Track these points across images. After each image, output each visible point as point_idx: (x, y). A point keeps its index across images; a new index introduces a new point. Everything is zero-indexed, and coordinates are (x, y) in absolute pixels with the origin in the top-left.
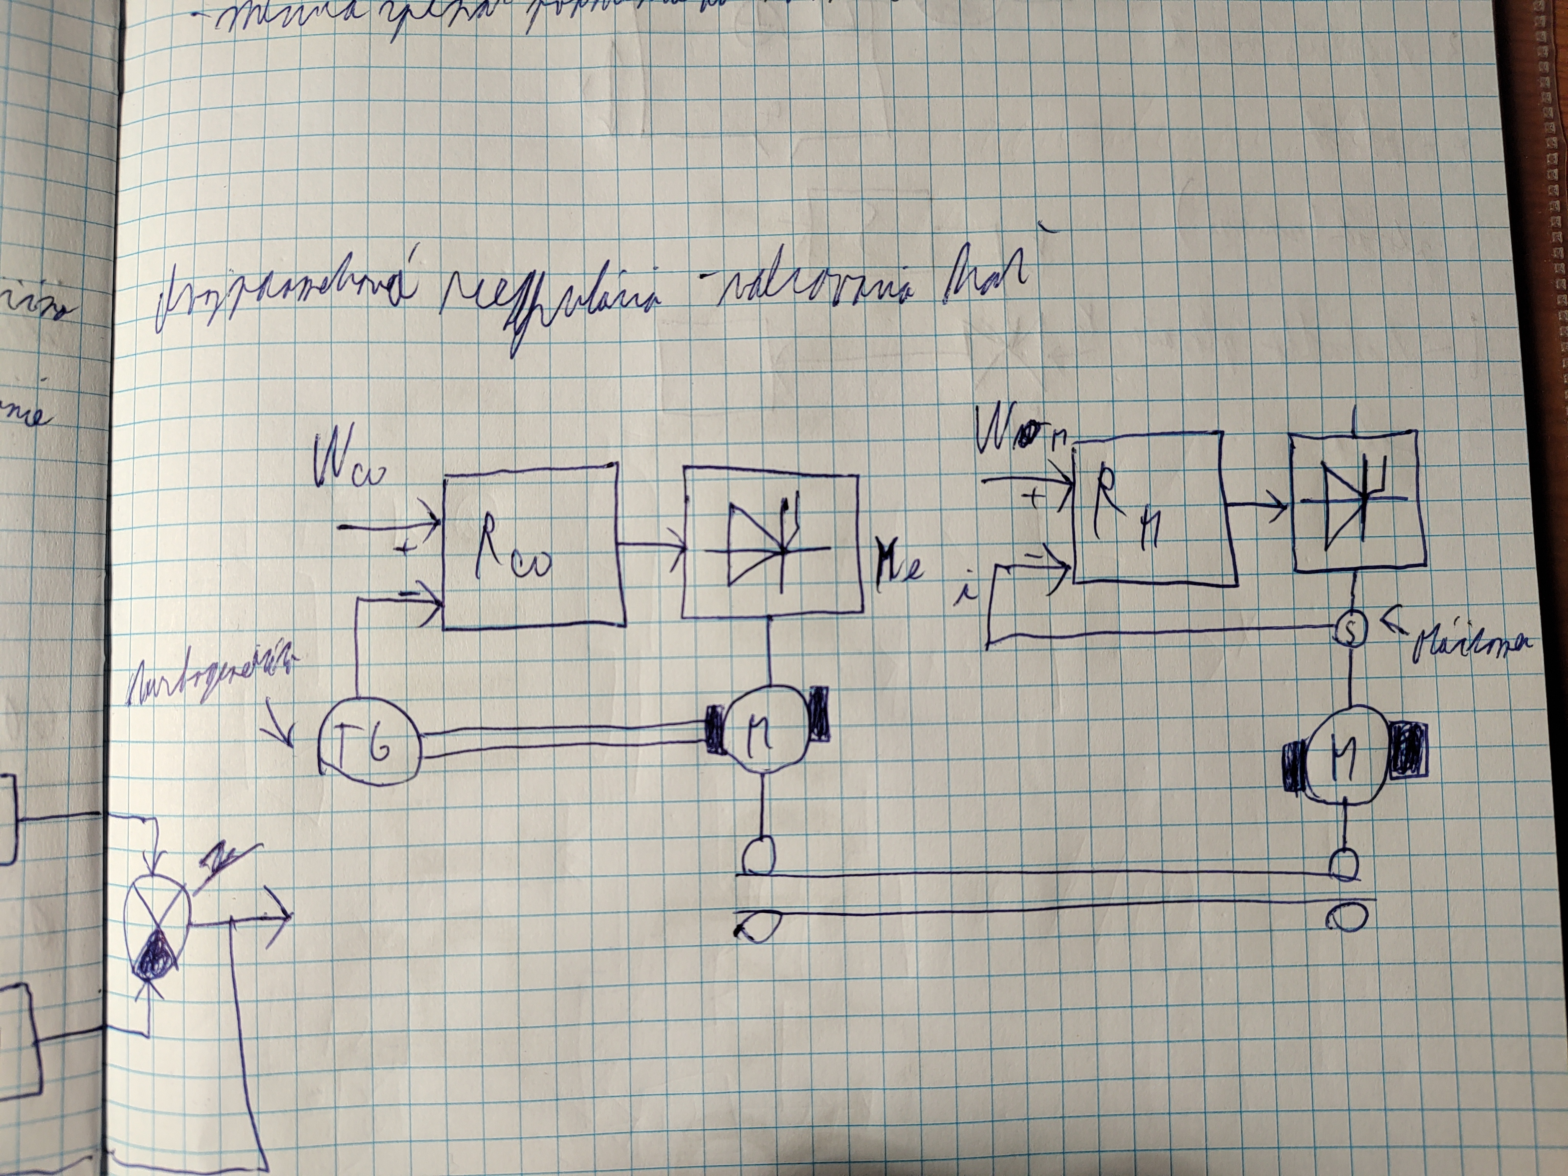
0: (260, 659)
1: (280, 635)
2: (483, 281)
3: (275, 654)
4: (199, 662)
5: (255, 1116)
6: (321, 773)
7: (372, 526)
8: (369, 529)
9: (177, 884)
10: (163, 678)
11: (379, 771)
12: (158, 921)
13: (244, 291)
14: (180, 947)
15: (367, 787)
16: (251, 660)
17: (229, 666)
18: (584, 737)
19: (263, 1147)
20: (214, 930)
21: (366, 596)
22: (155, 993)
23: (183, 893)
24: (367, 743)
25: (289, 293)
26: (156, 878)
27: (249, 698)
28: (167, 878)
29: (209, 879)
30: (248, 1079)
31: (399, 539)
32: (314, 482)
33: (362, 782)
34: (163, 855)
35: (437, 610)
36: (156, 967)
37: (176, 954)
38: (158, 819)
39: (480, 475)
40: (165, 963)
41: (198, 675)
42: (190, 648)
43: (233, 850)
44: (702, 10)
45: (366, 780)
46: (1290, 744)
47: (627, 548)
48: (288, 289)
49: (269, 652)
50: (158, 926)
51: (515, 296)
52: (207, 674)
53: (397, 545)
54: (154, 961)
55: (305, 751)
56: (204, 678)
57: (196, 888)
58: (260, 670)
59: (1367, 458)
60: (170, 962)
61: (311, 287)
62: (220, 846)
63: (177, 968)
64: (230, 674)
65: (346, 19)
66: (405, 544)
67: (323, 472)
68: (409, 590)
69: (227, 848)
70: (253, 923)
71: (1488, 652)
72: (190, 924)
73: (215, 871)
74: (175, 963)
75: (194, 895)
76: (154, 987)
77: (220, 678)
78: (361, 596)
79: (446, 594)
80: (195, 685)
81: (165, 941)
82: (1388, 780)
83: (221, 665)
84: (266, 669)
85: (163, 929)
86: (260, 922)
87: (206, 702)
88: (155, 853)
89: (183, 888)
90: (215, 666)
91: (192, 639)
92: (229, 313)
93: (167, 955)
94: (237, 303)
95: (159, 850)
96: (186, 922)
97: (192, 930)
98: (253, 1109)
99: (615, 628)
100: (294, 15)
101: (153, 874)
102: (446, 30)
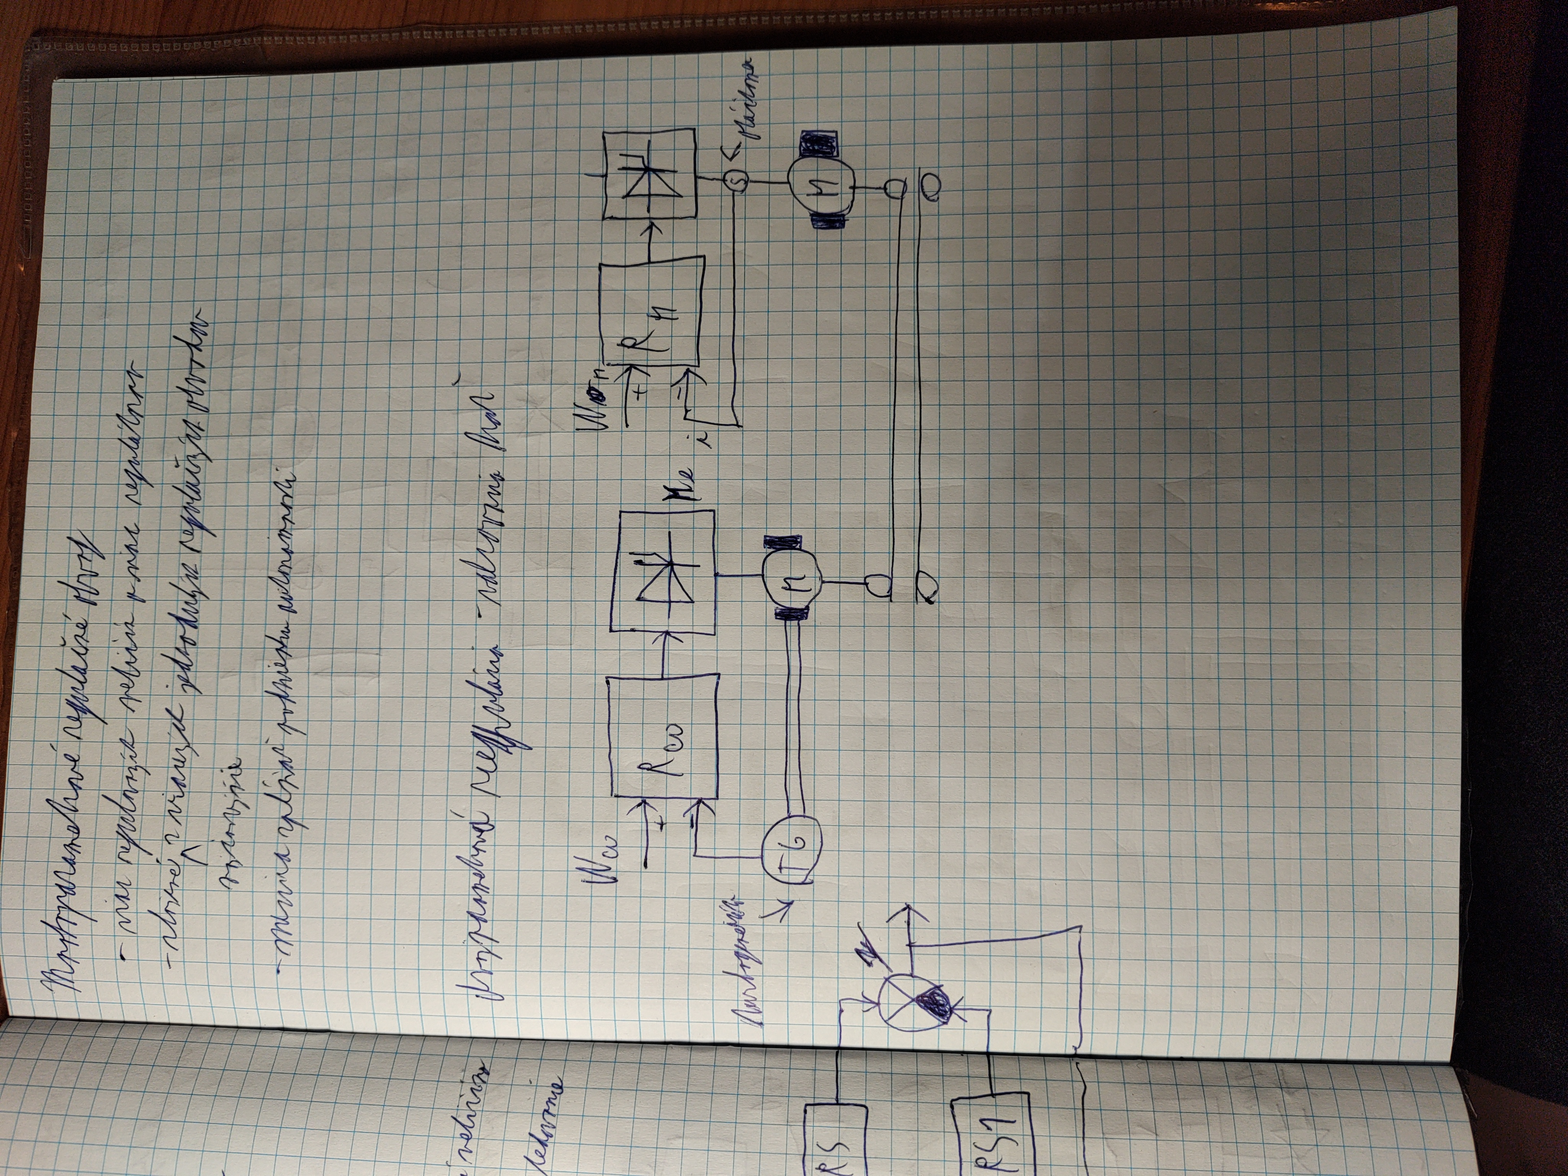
0: (733, 922)
1: (717, 908)
2: (478, 768)
3: (730, 911)
4: (733, 964)
5: (1043, 933)
6: (812, 882)
7: (645, 846)
8: (647, 848)
9: (884, 984)
10: (744, 994)
11: (813, 842)
12: (910, 1000)
13: (479, 933)
14: (927, 983)
15: (822, 852)
16: (733, 928)
17: (737, 943)
18: (793, 704)
19: (1065, 928)
20: (915, 957)
21: (693, 851)
22: (959, 1004)
23: (890, 980)
24: (792, 852)
25: (483, 899)
26: (881, 1002)
27: (759, 930)
28: (880, 992)
29: (881, 960)
30: (1018, 937)
31: (654, 827)
32: (614, 884)
33: (819, 856)
34: (865, 995)
35: (704, 803)
36: (941, 1002)
37: (932, 986)
38: (840, 999)
39: (612, 772)
40: (939, 995)
41: (742, 966)
42: (724, 972)
43: (861, 943)
44: (295, 612)
45: (817, 853)
46: (813, 224)
47: (666, 672)
48: (480, 900)
49: (729, 915)
50: (913, 1000)
51: (488, 746)
52: (742, 959)
53: (659, 829)
54: (937, 1003)
55: (796, 893)
56: (745, 962)
57: (887, 970)
58: (741, 922)
59: (621, 167)
60: (938, 991)
61: (480, 884)
62: (858, 952)
63: (942, 986)
64: (742, 942)
65: (289, 861)
66: (658, 823)
67: (608, 877)
68: (689, 821)
69: (861, 947)
70: (911, 931)
71: (755, 88)
72: (911, 975)
73: (876, 955)
74: (938, 987)
75: (892, 972)
76: (956, 1005)
77: (745, 950)
78: (692, 853)
79: (693, 797)
80: (749, 968)
81: (923, 996)
82: (839, 158)
83: (736, 949)
84: (740, 917)
85: (915, 996)
86: (911, 926)
87: (761, 960)
88: (863, 1002)
89: (887, 980)
90: (737, 954)
91: (719, 970)
92: (494, 943)
93: (932, 994)
94: (487, 938)
95: (861, 998)
96: (911, 978)
97: (915, 974)
98: (1039, 934)
99: (720, 682)
100: (284, 897)
101: (878, 1004)
102: (301, 791)
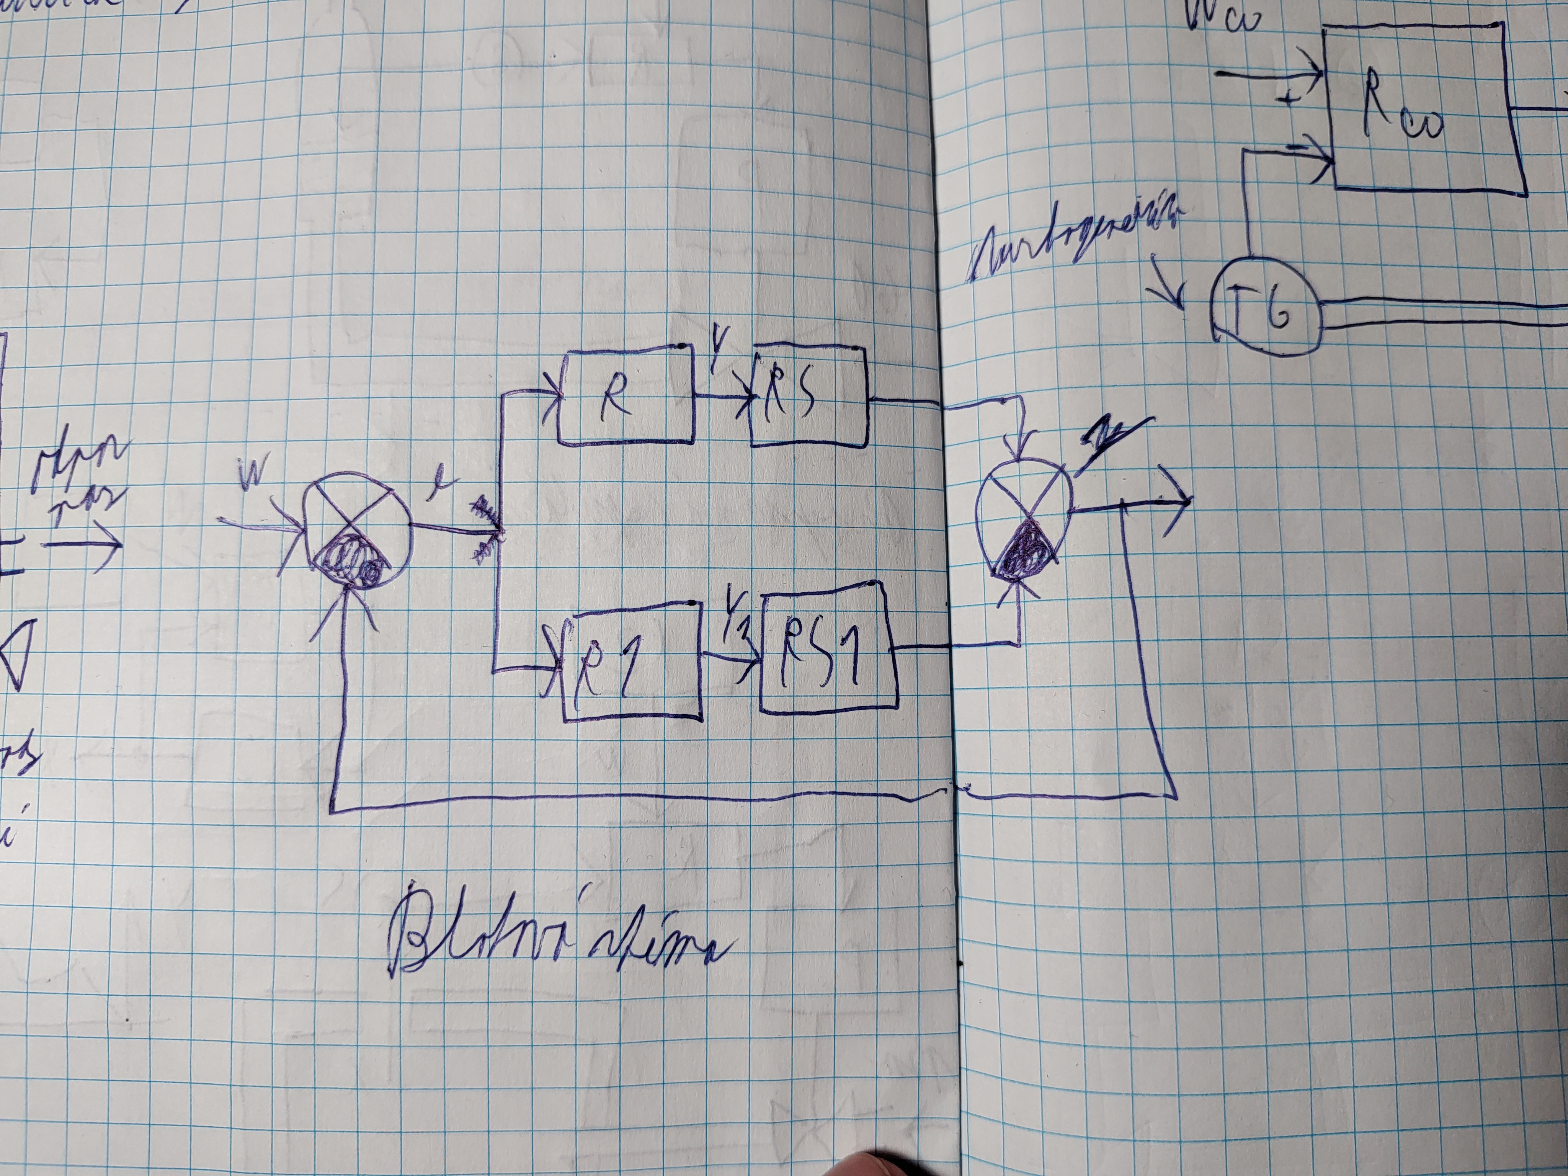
0: (1142, 210)
1: (1163, 185)
3: (1159, 205)
4: (1069, 217)
5: (1159, 732)
6: (1216, 340)
7: (1251, 74)
8: (1248, 77)
9: (1054, 465)
10: (1022, 240)
11: (1281, 338)
12: (1029, 510)
14: (1060, 537)
15: (1268, 356)
16: (1132, 212)
17: (1107, 220)
18: (1492, 313)
19: (1170, 770)
20: (1103, 514)
21: (1251, 147)
22: (1027, 592)
23: (1061, 474)
24: (1265, 307)
26: (1022, 463)
27: (1132, 254)
28: (1039, 461)
29: (1093, 458)
30: (1149, 688)
31: (1281, 88)
32: (1187, 25)
33: (1261, 350)
34: (1033, 435)
35: (1326, 167)
36: (1029, 562)
37: (1054, 545)
38: (1023, 395)
39: (1359, 27)
40: (1041, 556)
41: (1069, 231)
42: (1057, 202)
43: (1121, 425)
45: (1266, 348)
47: (1521, 113)
49: (1152, 204)
50: (1029, 517)
52: (1080, 230)
53: (1279, 96)
54: (1027, 554)
55: (1197, 314)
56: (1076, 235)
57: (1078, 468)
58: (1143, 223)
60: (1047, 555)
62: (1105, 420)
63: (1057, 563)
64: (1108, 229)
66: (1288, 95)
67: (1196, 15)
68: (1297, 142)
69: (1113, 423)
70: (1147, 507)
72: (1071, 512)
73: (1102, 448)
74: (1053, 556)
75: (1076, 476)
76: (1025, 587)
77: (1096, 234)
78: (1247, 147)
79: (1336, 150)
80: (1067, 242)
81: (1039, 532)
83: (1097, 219)
84: (1151, 222)
85: (1036, 519)
86: (1155, 507)
87: (1080, 261)
88: (1021, 434)
89: (1061, 469)
90: (1089, 221)
91: (1059, 194)
93: (1044, 548)
95: (1026, 430)
96: (1067, 508)
97: (1074, 516)
98: (1157, 724)
99: (1515, 197)
101: (1018, 459)
